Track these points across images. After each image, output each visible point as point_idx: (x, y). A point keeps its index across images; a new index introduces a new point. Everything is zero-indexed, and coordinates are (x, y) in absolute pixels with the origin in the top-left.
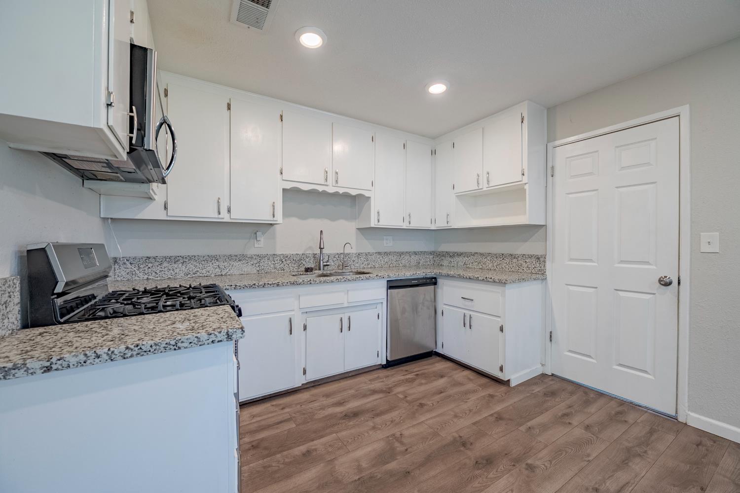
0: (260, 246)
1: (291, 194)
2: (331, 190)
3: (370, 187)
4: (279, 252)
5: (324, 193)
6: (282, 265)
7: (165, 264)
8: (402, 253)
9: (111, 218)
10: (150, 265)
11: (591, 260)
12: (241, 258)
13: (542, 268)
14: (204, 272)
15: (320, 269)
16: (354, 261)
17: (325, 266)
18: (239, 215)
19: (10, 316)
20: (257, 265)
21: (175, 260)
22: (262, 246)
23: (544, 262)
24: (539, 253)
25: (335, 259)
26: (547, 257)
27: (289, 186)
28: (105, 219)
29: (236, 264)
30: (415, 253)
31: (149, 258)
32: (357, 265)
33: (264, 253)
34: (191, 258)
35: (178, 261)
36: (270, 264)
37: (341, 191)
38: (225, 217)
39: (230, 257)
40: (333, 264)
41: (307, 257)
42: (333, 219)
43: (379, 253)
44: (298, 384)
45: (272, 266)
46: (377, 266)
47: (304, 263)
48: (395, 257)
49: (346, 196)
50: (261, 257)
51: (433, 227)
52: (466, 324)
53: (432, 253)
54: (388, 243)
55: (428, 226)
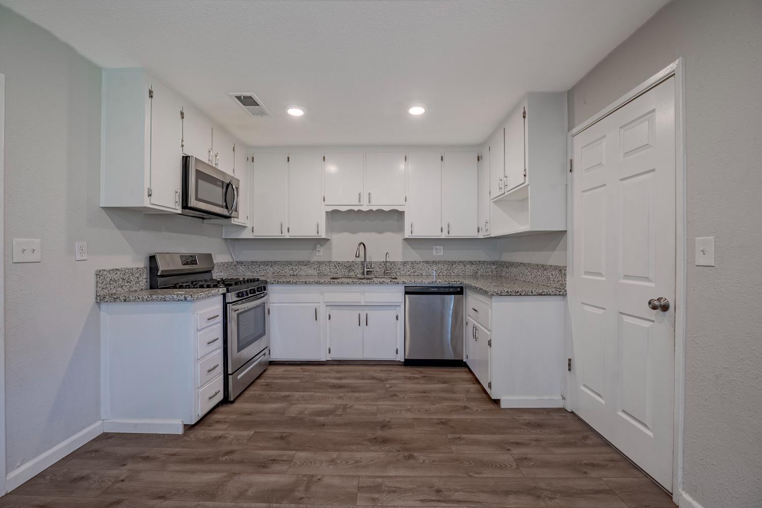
0: (320, 255)
2: (365, 208)
3: (404, 203)
4: (333, 260)
5: (359, 211)
6: (336, 270)
7: (262, 267)
8: (455, 262)
9: (230, 239)
10: (254, 267)
11: (600, 274)
12: (307, 263)
13: (564, 282)
14: (283, 272)
15: (364, 274)
16: (399, 269)
17: (367, 272)
18: (295, 233)
19: (140, 283)
20: (317, 269)
21: (266, 263)
22: (321, 254)
23: (565, 275)
24: (560, 264)
25: (381, 266)
26: (567, 268)
27: (330, 209)
28: (226, 239)
29: (303, 267)
30: (471, 263)
31: (253, 262)
32: (403, 272)
33: (322, 259)
34: (275, 263)
35: (268, 265)
36: (327, 268)
37: (375, 209)
38: (287, 235)
39: (300, 263)
40: (379, 270)
41: (356, 264)
43: (427, 262)
45: (329, 270)
46: (424, 274)
47: (353, 268)
48: (446, 266)
49: (380, 212)
50: (320, 263)
51: (481, 236)
52: (475, 337)
53: (493, 263)
54: (438, 253)
55: (473, 234)
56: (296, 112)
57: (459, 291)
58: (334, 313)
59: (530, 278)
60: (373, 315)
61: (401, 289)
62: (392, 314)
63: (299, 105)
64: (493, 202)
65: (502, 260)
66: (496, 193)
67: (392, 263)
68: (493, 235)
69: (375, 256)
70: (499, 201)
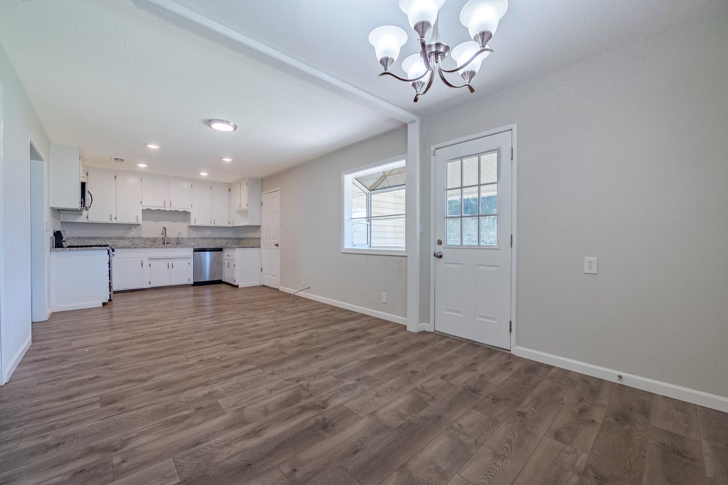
0: (133, 233)
1: (147, 212)
2: (167, 209)
4: (143, 236)
5: (164, 211)
6: (145, 242)
7: (87, 240)
12: (123, 238)
13: (260, 243)
15: (164, 244)
16: (187, 241)
18: (120, 220)
20: (131, 241)
23: (260, 240)
24: (259, 237)
25: (175, 240)
27: (145, 208)
28: (62, 222)
29: (120, 241)
30: (225, 238)
31: (79, 237)
33: (135, 236)
34: (98, 238)
36: (138, 241)
37: (173, 210)
38: (114, 221)
39: (118, 238)
40: (174, 242)
41: (159, 239)
42: (174, 221)
43: (202, 238)
45: (140, 242)
46: (200, 244)
47: (157, 241)
48: (212, 240)
49: (177, 212)
50: (133, 238)
51: (230, 226)
52: (228, 266)
53: (236, 239)
54: (208, 234)
55: (227, 225)
56: (142, 166)
57: (220, 250)
58: (153, 263)
60: (176, 263)
61: (192, 250)
62: (187, 261)
64: (236, 213)
65: (241, 237)
66: (237, 208)
67: (181, 238)
68: (236, 226)
69: (171, 234)
70: (238, 212)
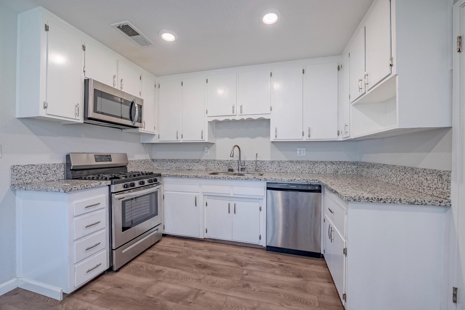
0: (207, 155)
2: (238, 118)
3: (269, 111)
4: (217, 158)
5: (234, 121)
6: (219, 166)
7: (169, 163)
8: (316, 162)
9: (146, 143)
10: (164, 163)
12: (198, 161)
13: (446, 191)
14: (182, 167)
15: (239, 171)
16: (268, 166)
17: (241, 168)
18: (188, 138)
20: (205, 166)
21: (171, 161)
22: (208, 155)
24: (441, 168)
25: (253, 164)
26: (452, 174)
27: (211, 119)
28: (143, 144)
29: (196, 164)
30: (332, 163)
31: (163, 160)
32: (270, 169)
33: (209, 159)
34: (177, 160)
35: (173, 162)
36: (212, 165)
37: (245, 118)
39: (193, 161)
40: (251, 167)
41: (234, 162)
43: (291, 162)
44: (202, 237)
45: (213, 166)
46: (289, 171)
47: (232, 166)
48: (308, 165)
49: (250, 120)
50: (208, 161)
51: (341, 138)
52: (330, 236)
53: (354, 164)
54: (301, 154)
55: (333, 136)
56: (168, 37)
57: (318, 189)
58: (209, 201)
59: (394, 180)
60: (240, 205)
61: (264, 185)
62: (256, 205)
63: (170, 30)
64: (352, 105)
65: (363, 161)
66: (356, 94)
67: (261, 162)
68: (352, 137)
69: (248, 156)
70: (359, 103)
